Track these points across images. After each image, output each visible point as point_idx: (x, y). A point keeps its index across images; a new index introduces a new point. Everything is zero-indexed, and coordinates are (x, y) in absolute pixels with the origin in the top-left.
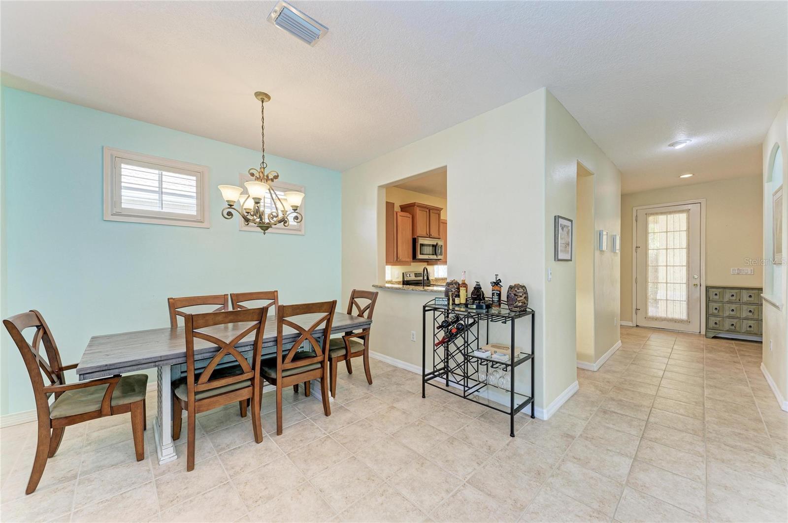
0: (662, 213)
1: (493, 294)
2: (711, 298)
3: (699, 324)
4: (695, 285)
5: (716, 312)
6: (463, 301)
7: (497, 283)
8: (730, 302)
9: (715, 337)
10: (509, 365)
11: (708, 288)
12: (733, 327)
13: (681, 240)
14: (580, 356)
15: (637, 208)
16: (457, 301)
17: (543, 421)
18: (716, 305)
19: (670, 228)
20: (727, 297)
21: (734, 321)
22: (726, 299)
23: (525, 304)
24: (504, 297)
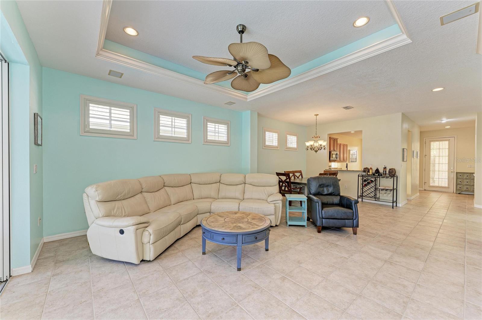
0: (437, 141)
1: (384, 171)
2: (458, 177)
3: (453, 188)
4: (452, 172)
5: (460, 183)
6: (371, 174)
7: (385, 168)
8: (466, 179)
9: (459, 194)
10: (392, 190)
11: (457, 173)
12: (467, 189)
13: (446, 152)
14: (408, 196)
15: (426, 138)
16: (369, 174)
17: (400, 207)
18: (460, 180)
19: (441, 147)
20: (465, 176)
21: (468, 187)
22: (465, 178)
23: (395, 174)
24: (387, 172)
